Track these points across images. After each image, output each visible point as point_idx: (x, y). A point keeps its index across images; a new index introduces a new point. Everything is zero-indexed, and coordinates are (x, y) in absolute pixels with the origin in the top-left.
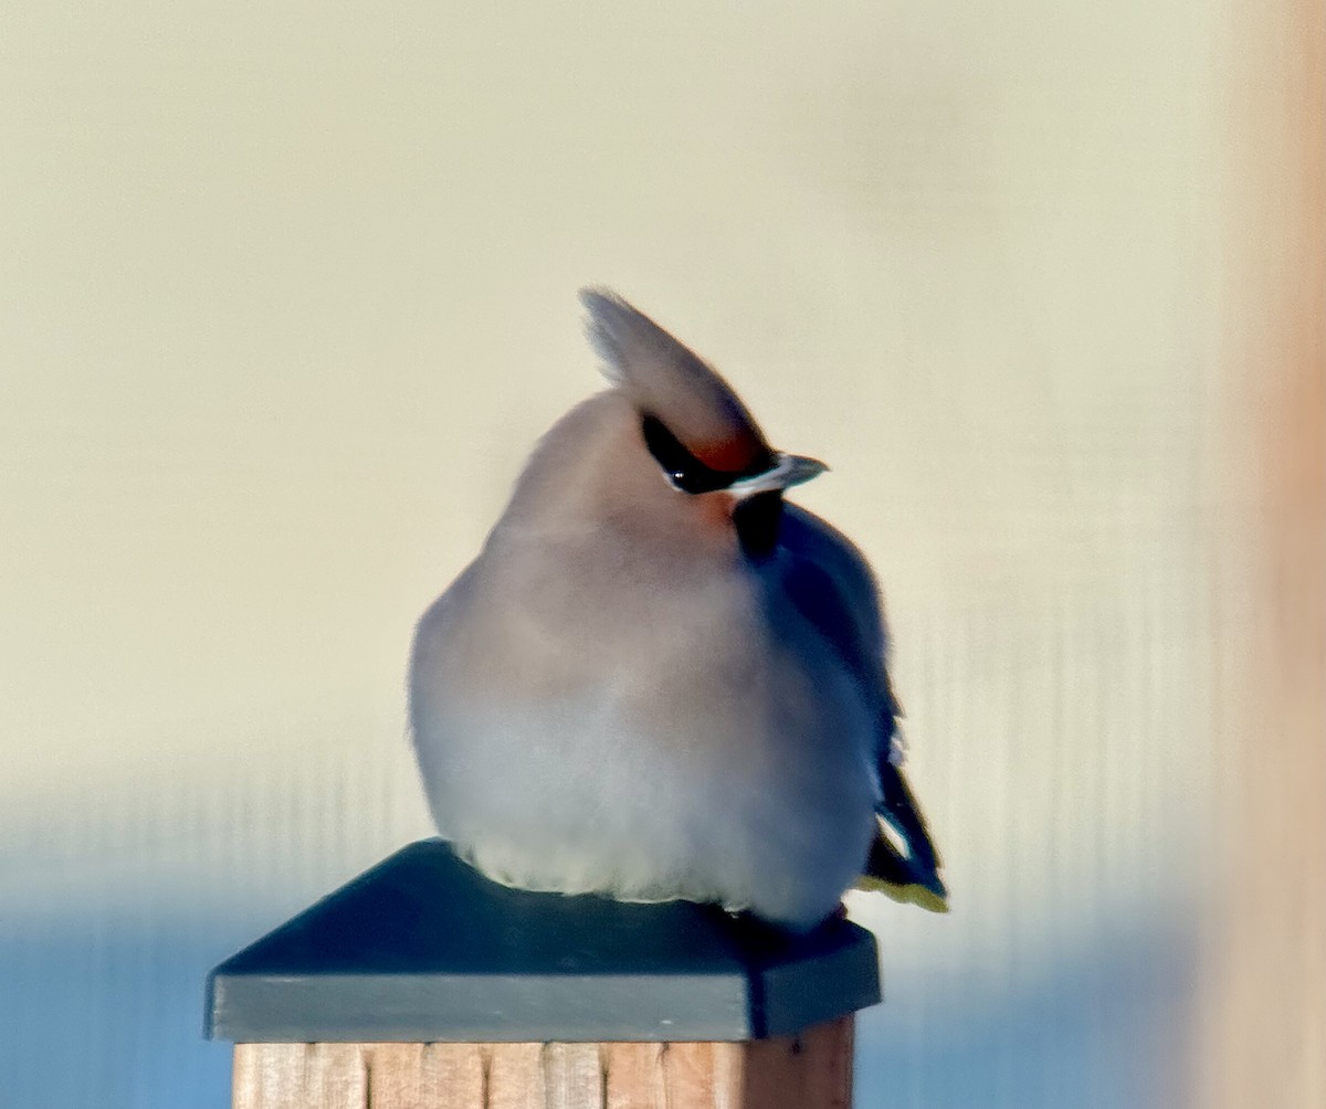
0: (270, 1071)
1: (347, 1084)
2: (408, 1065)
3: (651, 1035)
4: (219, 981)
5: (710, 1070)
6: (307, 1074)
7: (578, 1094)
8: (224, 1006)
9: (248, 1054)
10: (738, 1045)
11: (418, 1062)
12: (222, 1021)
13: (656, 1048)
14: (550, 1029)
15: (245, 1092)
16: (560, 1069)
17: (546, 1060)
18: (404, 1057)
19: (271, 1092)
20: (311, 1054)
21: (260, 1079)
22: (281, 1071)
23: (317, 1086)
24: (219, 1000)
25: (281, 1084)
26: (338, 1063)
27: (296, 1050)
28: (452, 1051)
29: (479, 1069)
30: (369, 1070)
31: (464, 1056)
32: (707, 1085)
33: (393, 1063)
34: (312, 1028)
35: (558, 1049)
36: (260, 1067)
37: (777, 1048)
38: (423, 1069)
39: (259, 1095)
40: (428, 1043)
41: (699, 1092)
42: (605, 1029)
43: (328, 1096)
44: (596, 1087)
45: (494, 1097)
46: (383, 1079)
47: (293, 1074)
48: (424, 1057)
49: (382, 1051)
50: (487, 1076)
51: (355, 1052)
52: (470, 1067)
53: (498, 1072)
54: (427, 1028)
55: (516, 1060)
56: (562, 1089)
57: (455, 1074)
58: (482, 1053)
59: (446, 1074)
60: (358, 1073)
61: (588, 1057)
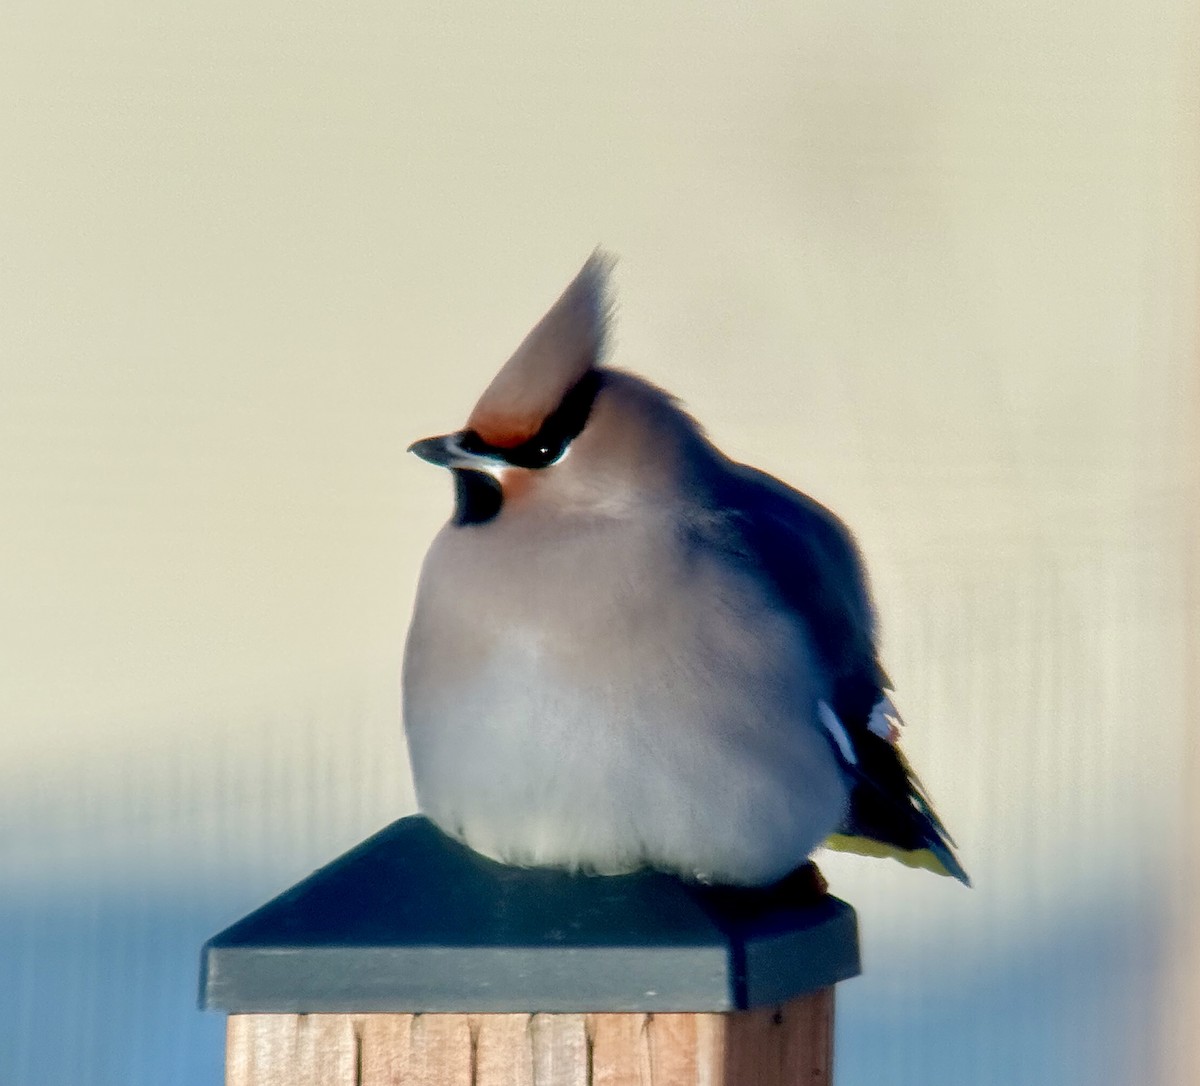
0: (262, 1042)
1: (338, 1055)
2: (398, 1035)
3: (635, 1007)
4: (213, 953)
5: (693, 1040)
6: (298, 1045)
7: (564, 1063)
8: (219, 978)
9: (242, 1026)
10: (723, 1016)
11: (407, 1033)
12: (218, 992)
13: (641, 1018)
14: (537, 1000)
15: (238, 1063)
16: (546, 1039)
17: (533, 1030)
18: (394, 1028)
19: (263, 1063)
20: (302, 1024)
21: (253, 1051)
22: (273, 1042)
23: (309, 1055)
24: (212, 972)
25: (273, 1053)
26: (329, 1033)
27: (288, 1021)
28: (441, 1022)
29: (467, 1039)
30: (359, 1040)
31: (453, 1026)
32: (690, 1056)
33: (382, 1033)
34: (303, 1000)
35: (545, 1020)
36: (253, 1038)
37: (759, 1019)
38: (412, 1040)
39: (252, 1065)
40: (417, 1014)
41: (680, 1061)
42: (590, 1000)
43: (319, 1066)
44: (581, 1057)
45: (482, 1067)
46: (372, 1051)
47: (286, 1044)
48: (413, 1027)
49: (372, 1021)
50: (474, 1046)
51: (346, 1023)
52: (458, 1038)
53: (486, 1042)
54: (414, 999)
55: (503, 1030)
56: (549, 1059)
57: (443, 1046)
58: (470, 1023)
59: (435, 1044)
60: (350, 1043)
61: (572, 1029)
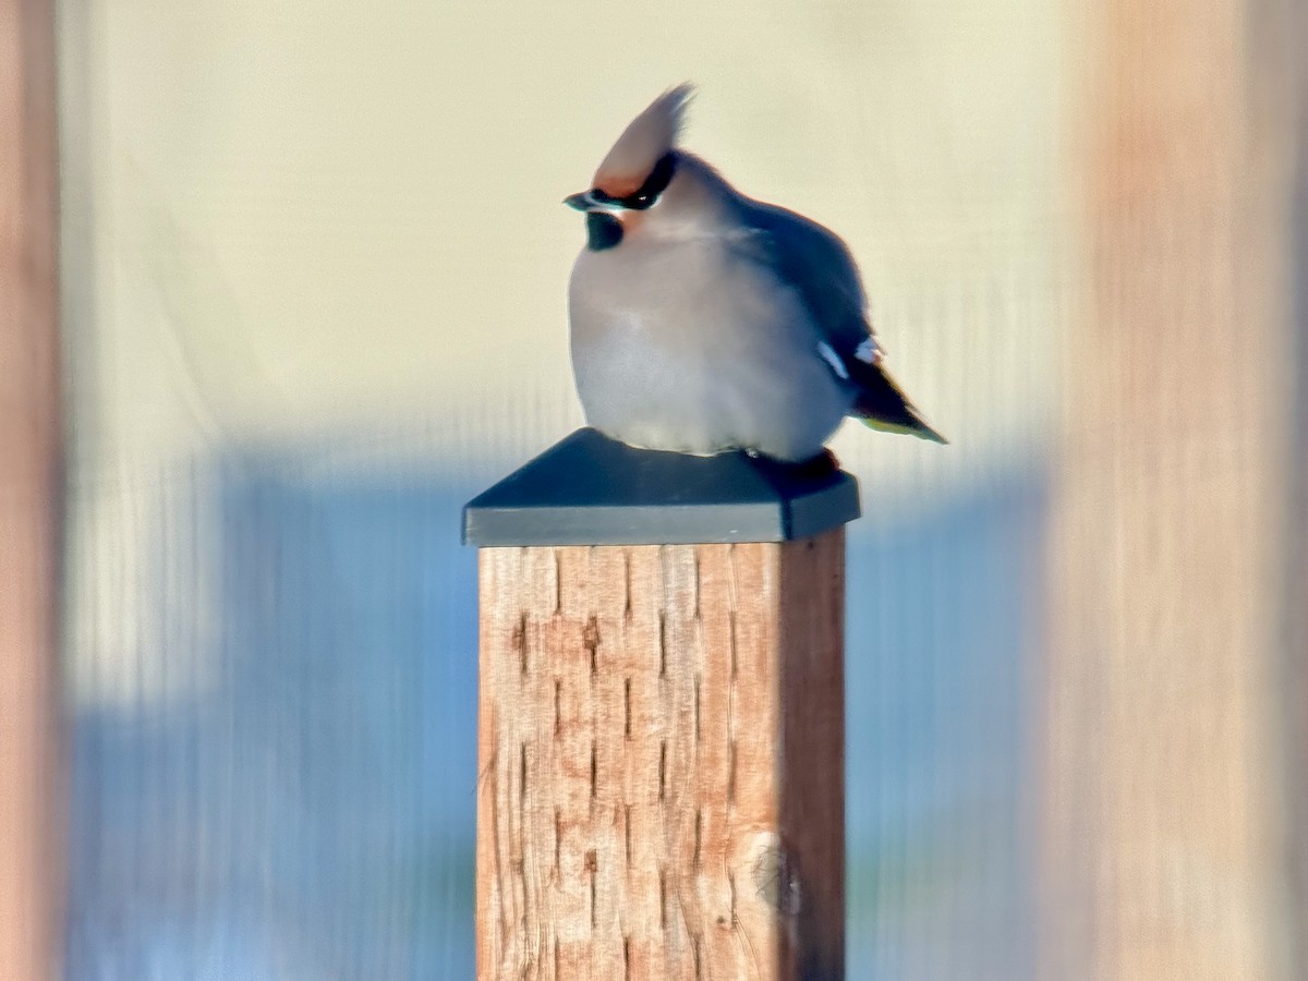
0: (500, 563)
1: (546, 571)
2: (582, 559)
3: (724, 539)
4: (469, 512)
5: (760, 559)
6: (522, 565)
7: (682, 574)
8: (472, 526)
9: (489, 555)
10: (776, 545)
11: (587, 557)
12: (472, 534)
13: (728, 546)
14: (665, 537)
15: (486, 576)
16: (671, 561)
17: (663, 555)
18: (579, 554)
19: (501, 576)
20: (524, 553)
21: (495, 568)
22: (507, 563)
23: (529, 572)
24: (469, 522)
25: (507, 571)
26: (540, 558)
27: (515, 551)
28: (607, 551)
29: (623, 561)
30: (558, 562)
31: (615, 553)
32: (758, 568)
33: (572, 557)
34: (524, 538)
35: (670, 548)
36: (494, 561)
37: (800, 546)
38: (590, 563)
39: (495, 578)
40: (593, 546)
41: (752, 571)
42: (698, 536)
43: (535, 577)
44: (692, 570)
45: (633, 577)
46: (566, 566)
47: (515, 565)
48: (591, 554)
49: (566, 550)
50: (628, 565)
51: (550, 551)
52: (617, 560)
53: (635, 562)
54: (591, 537)
55: (645, 555)
56: (673, 572)
57: (609, 565)
58: (624, 551)
59: (604, 564)
60: (552, 564)
61: (687, 554)
